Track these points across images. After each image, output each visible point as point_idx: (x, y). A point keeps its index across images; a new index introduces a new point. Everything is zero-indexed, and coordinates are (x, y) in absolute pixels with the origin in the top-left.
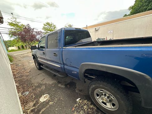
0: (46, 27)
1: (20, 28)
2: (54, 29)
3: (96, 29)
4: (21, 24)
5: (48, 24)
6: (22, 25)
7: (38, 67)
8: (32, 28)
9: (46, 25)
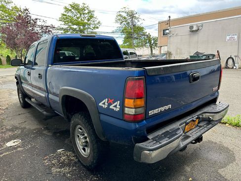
0: (70, 14)
1: (10, 14)
2: (89, 20)
3: (191, 27)
4: (14, 6)
5: (75, 7)
6: (16, 7)
7: (22, 101)
8: (33, 17)
9: (70, 10)
